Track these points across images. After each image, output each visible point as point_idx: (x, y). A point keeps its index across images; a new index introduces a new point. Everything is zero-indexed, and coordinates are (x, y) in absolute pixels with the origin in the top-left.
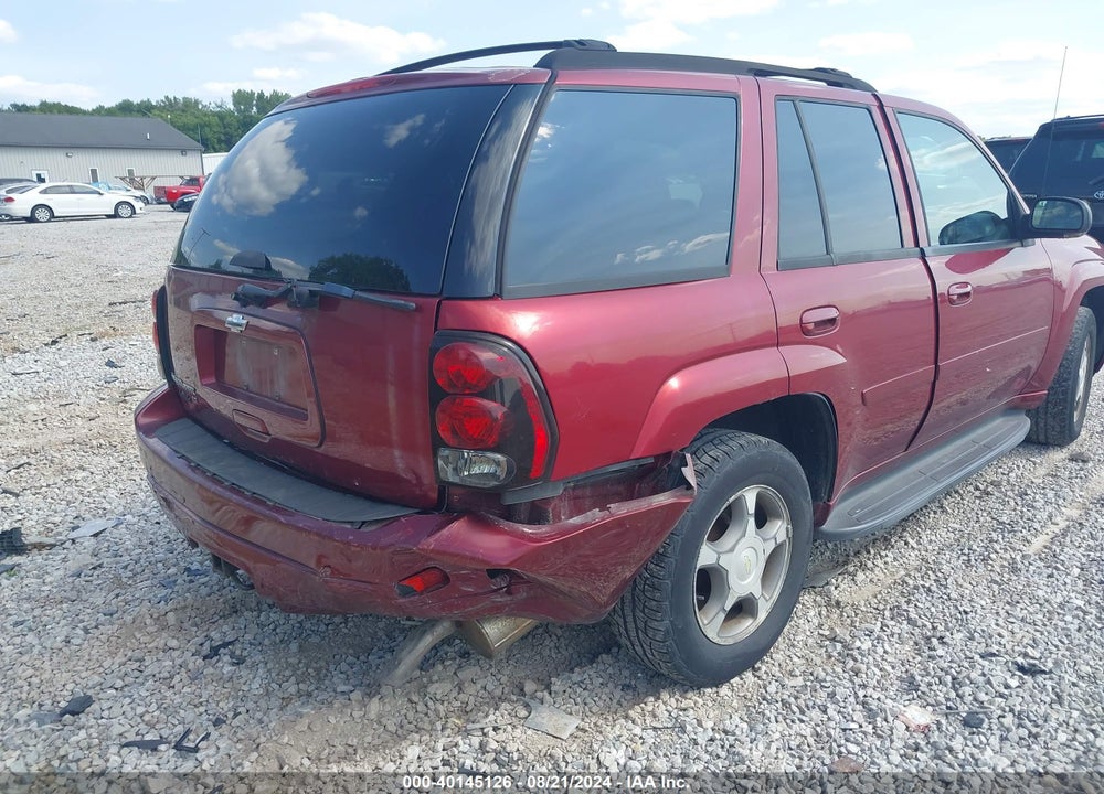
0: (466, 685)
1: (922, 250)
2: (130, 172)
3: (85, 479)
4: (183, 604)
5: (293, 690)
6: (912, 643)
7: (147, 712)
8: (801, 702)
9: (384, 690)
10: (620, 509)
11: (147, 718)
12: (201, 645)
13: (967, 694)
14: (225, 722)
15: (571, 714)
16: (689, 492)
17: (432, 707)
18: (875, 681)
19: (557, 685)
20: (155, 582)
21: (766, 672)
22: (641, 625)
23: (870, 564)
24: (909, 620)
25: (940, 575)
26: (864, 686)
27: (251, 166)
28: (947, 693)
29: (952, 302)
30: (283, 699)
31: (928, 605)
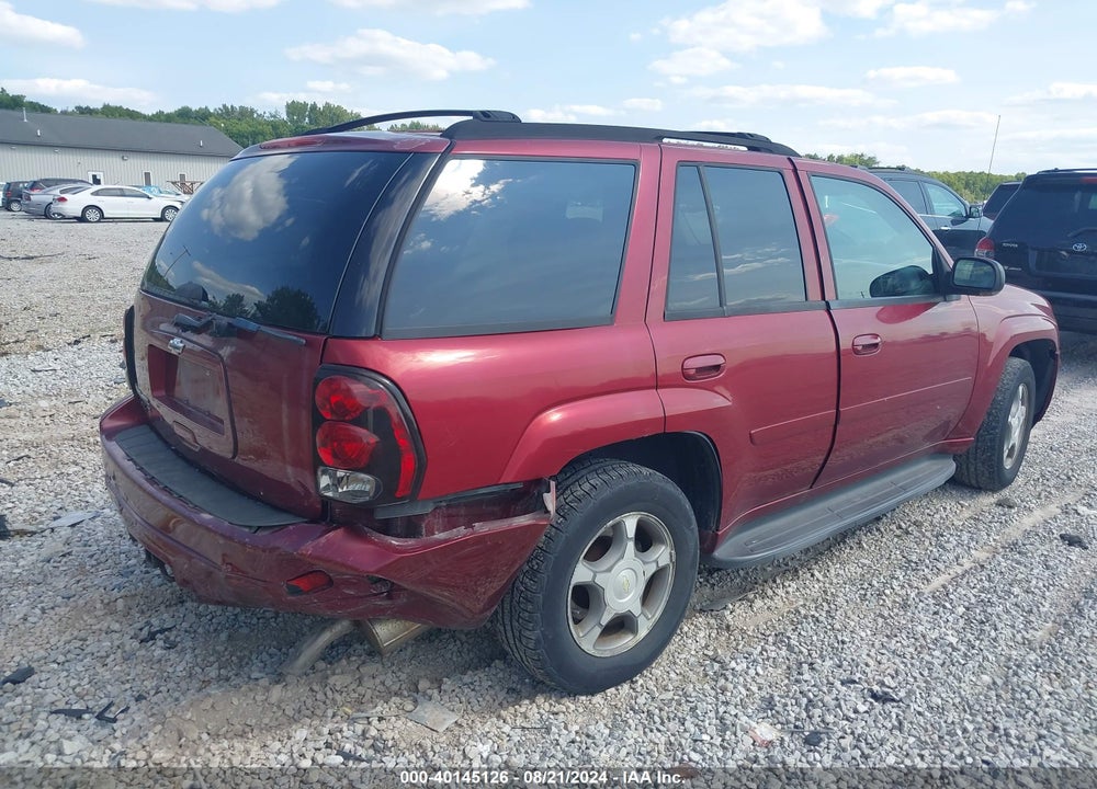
0: (365, 679)
1: (827, 304)
2: (182, 176)
3: (76, 473)
4: (133, 592)
5: (213, 673)
6: (785, 667)
7: (79, 685)
8: (664, 714)
9: (288, 679)
10: (482, 528)
11: (78, 690)
12: (141, 629)
13: (816, 715)
14: (145, 698)
15: (453, 710)
16: (547, 515)
17: (331, 697)
18: (738, 699)
19: (448, 684)
20: (115, 571)
21: (642, 685)
22: (517, 634)
23: (770, 593)
24: (790, 648)
25: (833, 606)
26: (726, 703)
27: (246, 187)
28: (799, 714)
29: (856, 352)
30: (204, 682)
31: (811, 633)
